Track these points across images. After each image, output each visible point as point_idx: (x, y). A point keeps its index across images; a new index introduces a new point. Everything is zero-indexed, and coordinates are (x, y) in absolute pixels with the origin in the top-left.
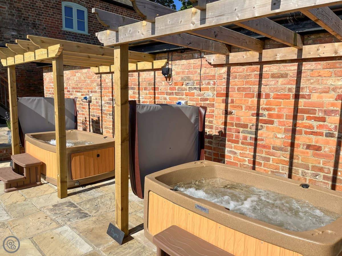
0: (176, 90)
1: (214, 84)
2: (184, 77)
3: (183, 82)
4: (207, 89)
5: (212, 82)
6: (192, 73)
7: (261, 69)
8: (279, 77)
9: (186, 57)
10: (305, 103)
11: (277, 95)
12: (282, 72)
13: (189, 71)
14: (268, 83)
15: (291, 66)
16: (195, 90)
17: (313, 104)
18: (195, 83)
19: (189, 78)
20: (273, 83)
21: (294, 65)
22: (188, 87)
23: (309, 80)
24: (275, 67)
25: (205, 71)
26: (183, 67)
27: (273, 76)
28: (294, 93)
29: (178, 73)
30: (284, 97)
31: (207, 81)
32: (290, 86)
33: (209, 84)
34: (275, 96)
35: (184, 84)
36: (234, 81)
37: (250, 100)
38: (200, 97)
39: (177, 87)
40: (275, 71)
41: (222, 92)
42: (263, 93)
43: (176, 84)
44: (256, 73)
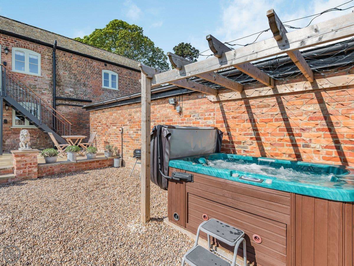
0: (185, 120)
1: (214, 115)
3: (191, 115)
4: (209, 119)
5: (212, 114)
6: (197, 108)
8: (263, 107)
9: (192, 98)
13: (195, 107)
15: (272, 99)
16: (199, 120)
18: (200, 115)
19: (195, 112)
22: (195, 118)
25: (207, 106)
26: (191, 105)
27: (259, 107)
29: (187, 109)
31: (209, 113)
33: (210, 115)
35: (191, 116)
38: (203, 124)
39: (186, 119)
41: (220, 120)
43: (186, 116)
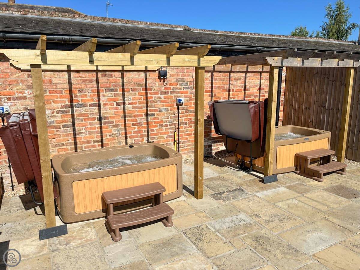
2: (179, 79)
7: (230, 75)
10: (248, 93)
11: (237, 89)
12: (239, 77)
14: (233, 83)
17: (251, 93)
20: (235, 83)
21: (243, 74)
23: (249, 81)
24: (236, 74)
28: (244, 88)
30: (240, 90)
32: (242, 85)
34: (236, 90)
36: (215, 82)
37: (225, 93)
40: (236, 77)
42: (231, 89)
44: (227, 77)
